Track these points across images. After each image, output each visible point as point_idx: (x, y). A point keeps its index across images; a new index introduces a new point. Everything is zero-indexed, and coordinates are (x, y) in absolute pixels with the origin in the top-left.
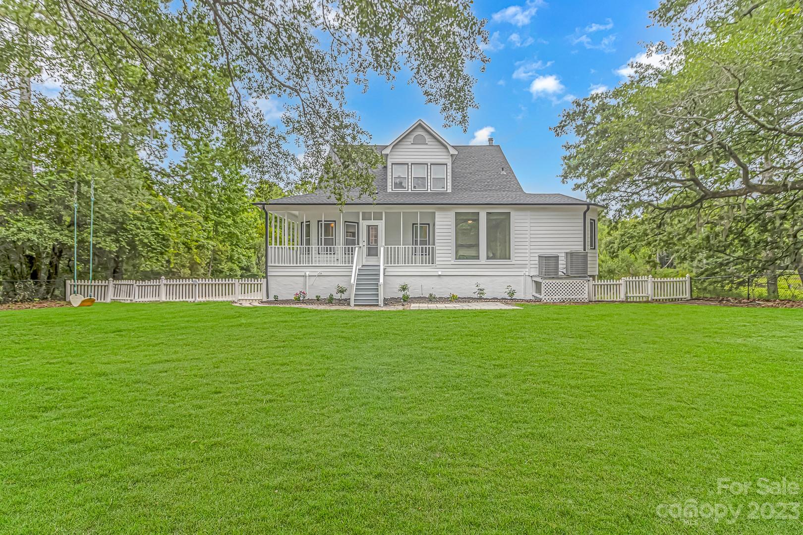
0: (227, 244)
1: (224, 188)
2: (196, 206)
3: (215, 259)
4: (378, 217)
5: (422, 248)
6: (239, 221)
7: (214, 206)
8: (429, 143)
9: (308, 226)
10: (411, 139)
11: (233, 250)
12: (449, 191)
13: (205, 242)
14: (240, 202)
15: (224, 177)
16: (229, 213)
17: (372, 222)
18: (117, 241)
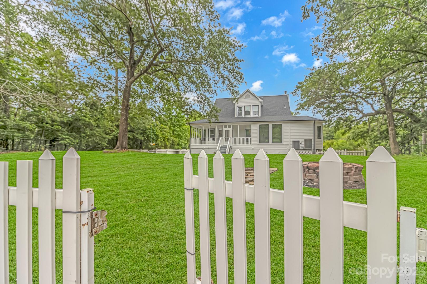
0: (177, 138)
1: (176, 116)
2: (166, 124)
3: (173, 145)
4: (229, 127)
6: (182, 129)
7: (172, 124)
8: (251, 98)
9: (205, 131)
10: (244, 96)
11: (179, 141)
12: (260, 116)
13: (169, 137)
14: (182, 122)
15: (177, 113)
16: (178, 126)
17: (227, 129)
18: (143, 136)
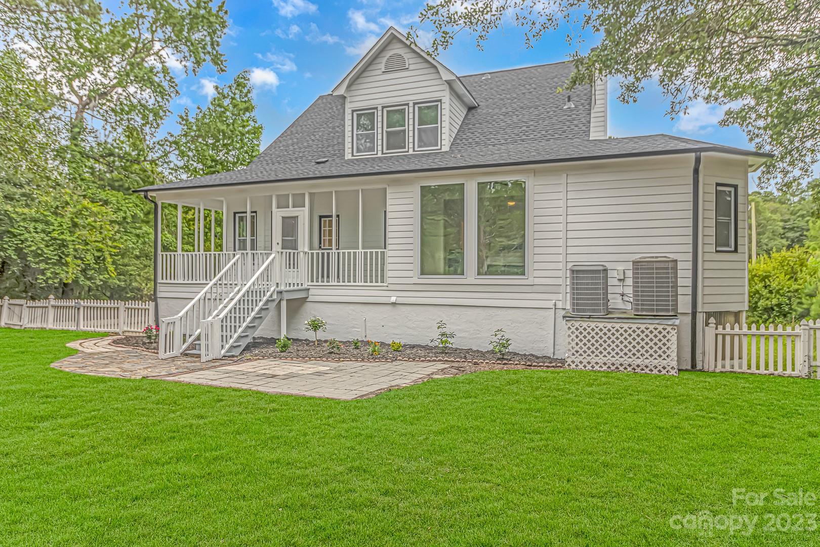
5: (366, 253)
8: (411, 67)
10: (382, 65)
12: (446, 148)
17: (290, 212)
